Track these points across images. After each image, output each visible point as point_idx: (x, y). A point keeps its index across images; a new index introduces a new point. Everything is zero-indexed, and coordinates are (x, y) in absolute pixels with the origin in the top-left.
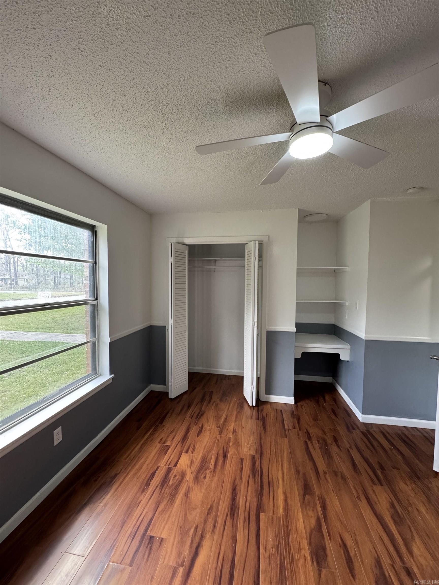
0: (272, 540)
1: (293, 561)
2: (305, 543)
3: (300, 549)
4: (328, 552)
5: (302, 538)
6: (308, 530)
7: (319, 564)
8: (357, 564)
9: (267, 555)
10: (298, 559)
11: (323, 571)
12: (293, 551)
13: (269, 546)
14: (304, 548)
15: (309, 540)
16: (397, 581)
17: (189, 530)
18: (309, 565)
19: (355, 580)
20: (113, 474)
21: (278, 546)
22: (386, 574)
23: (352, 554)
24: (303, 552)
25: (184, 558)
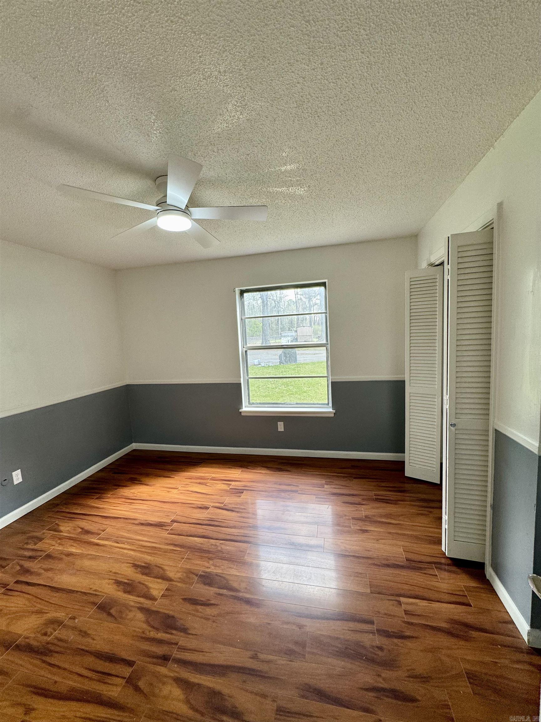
0: (227, 549)
1: (209, 559)
2: (219, 571)
3: (216, 566)
4: (207, 587)
5: (222, 570)
6: (227, 577)
7: (201, 576)
8: (190, 607)
9: (218, 544)
10: (209, 563)
11: (196, 578)
12: (215, 560)
13: (223, 546)
14: (215, 569)
15: (220, 575)
16: (166, 639)
17: (244, 506)
18: (203, 569)
19: (182, 599)
20: (289, 469)
21: (222, 551)
22: (174, 632)
23: (199, 607)
24: (213, 567)
25: (228, 506)
